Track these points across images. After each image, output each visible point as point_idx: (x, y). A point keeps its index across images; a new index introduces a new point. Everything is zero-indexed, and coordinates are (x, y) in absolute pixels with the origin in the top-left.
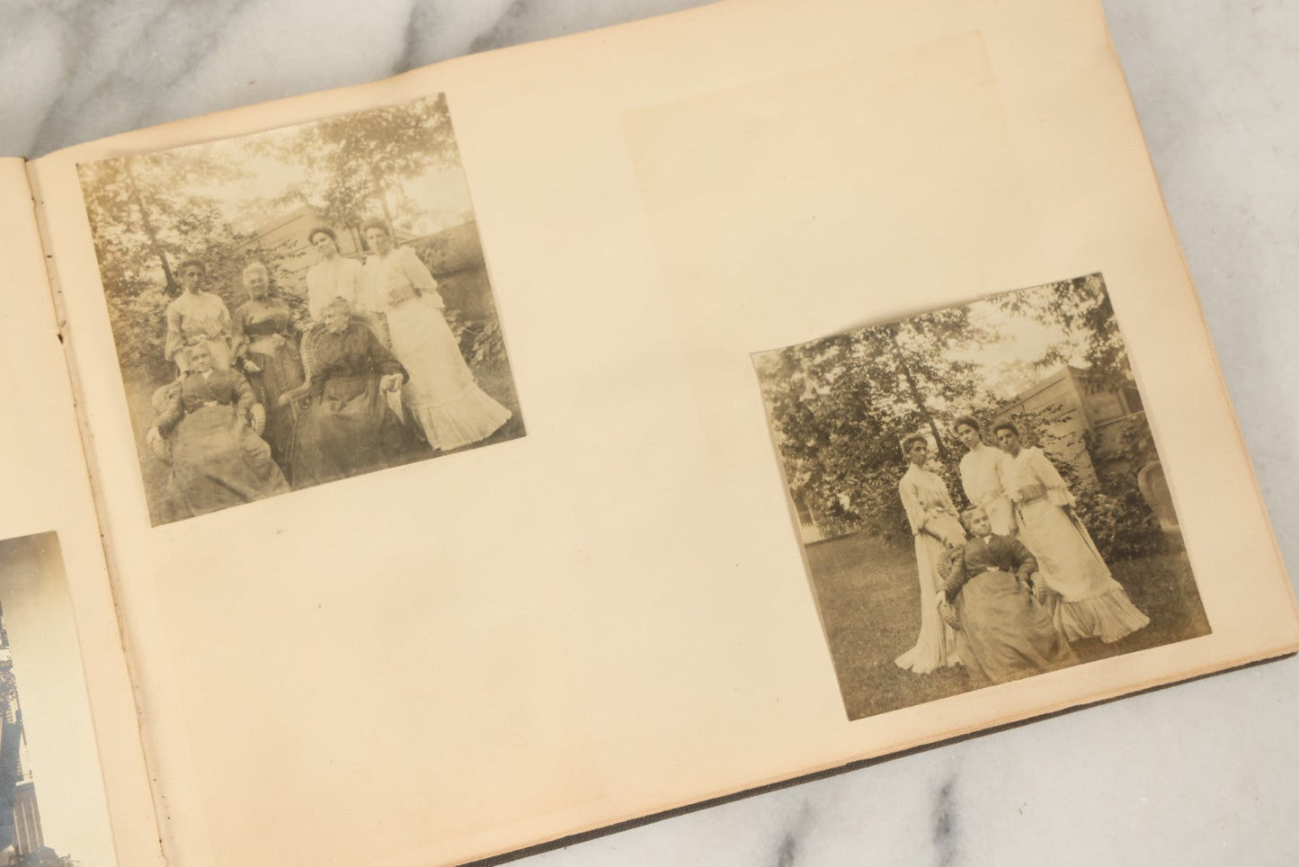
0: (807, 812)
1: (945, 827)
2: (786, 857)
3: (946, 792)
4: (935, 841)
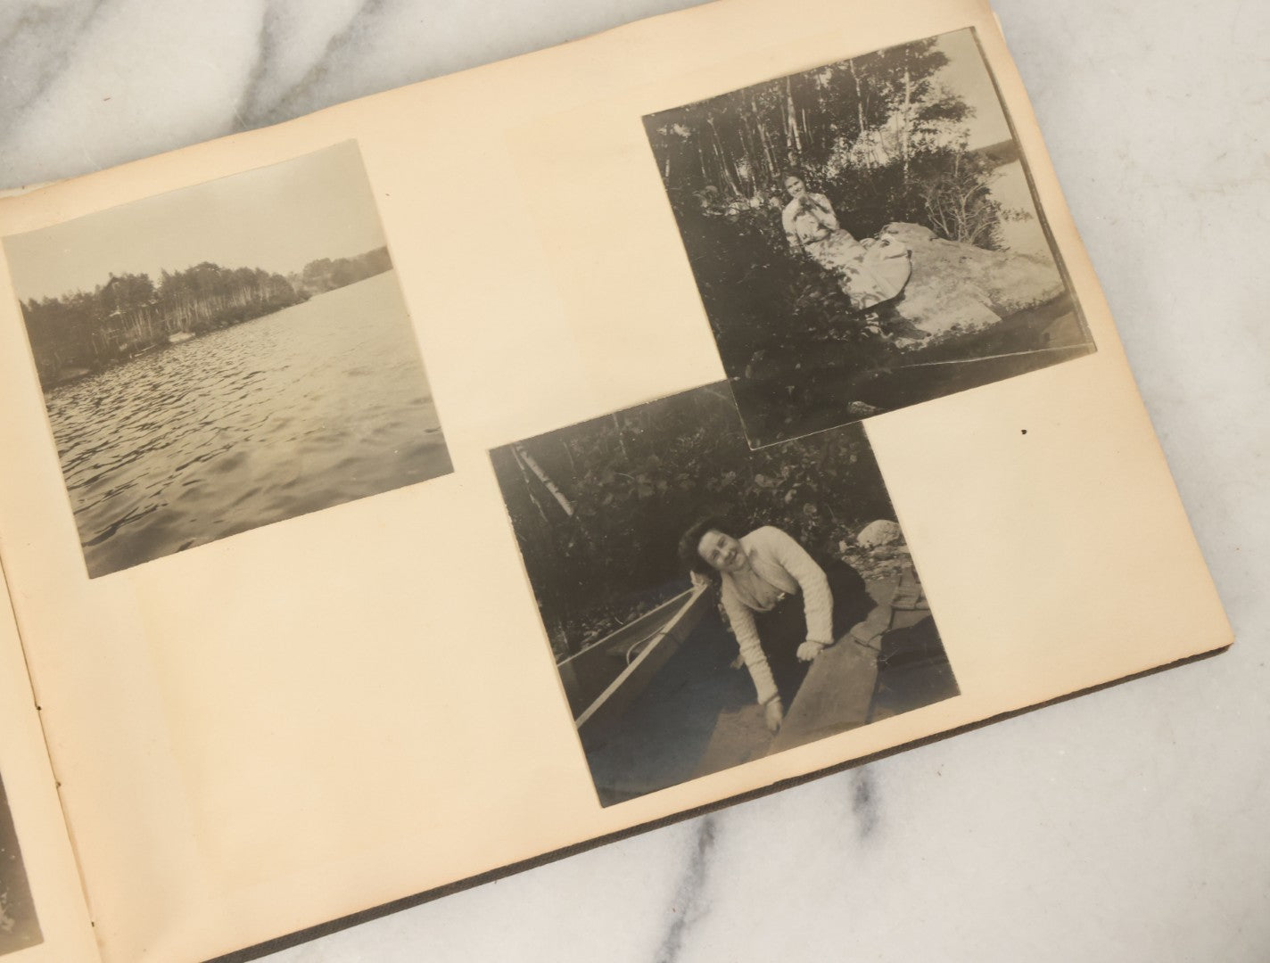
1: (864, 796)
4: (855, 809)
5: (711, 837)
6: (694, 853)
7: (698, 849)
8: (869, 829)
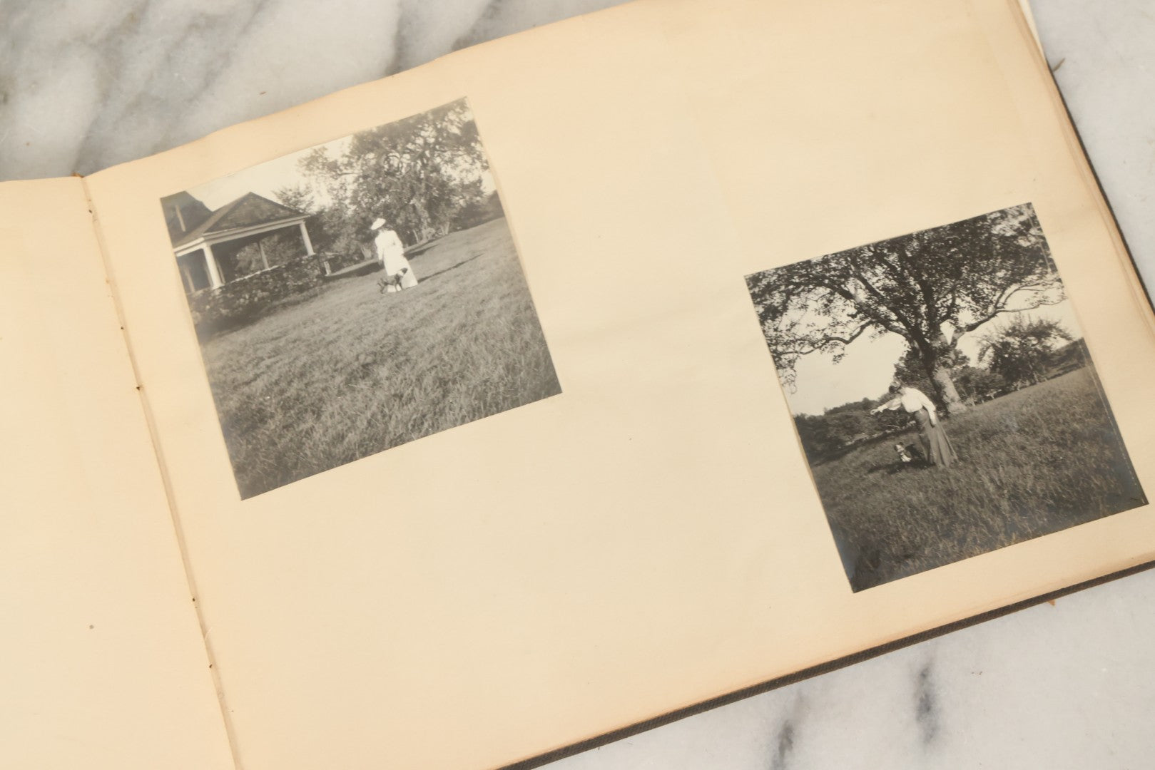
0: (801, 701)
1: (926, 706)
2: (785, 741)
3: (924, 675)
4: (918, 719)
5: (790, 742)
6: (775, 756)
7: (778, 752)
8: (931, 737)
